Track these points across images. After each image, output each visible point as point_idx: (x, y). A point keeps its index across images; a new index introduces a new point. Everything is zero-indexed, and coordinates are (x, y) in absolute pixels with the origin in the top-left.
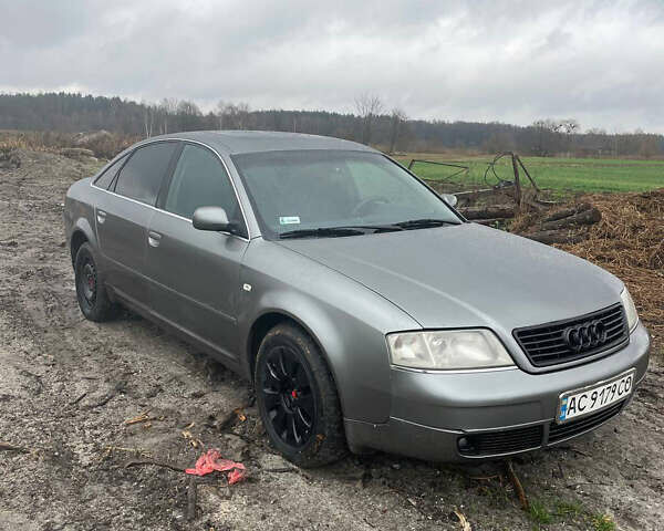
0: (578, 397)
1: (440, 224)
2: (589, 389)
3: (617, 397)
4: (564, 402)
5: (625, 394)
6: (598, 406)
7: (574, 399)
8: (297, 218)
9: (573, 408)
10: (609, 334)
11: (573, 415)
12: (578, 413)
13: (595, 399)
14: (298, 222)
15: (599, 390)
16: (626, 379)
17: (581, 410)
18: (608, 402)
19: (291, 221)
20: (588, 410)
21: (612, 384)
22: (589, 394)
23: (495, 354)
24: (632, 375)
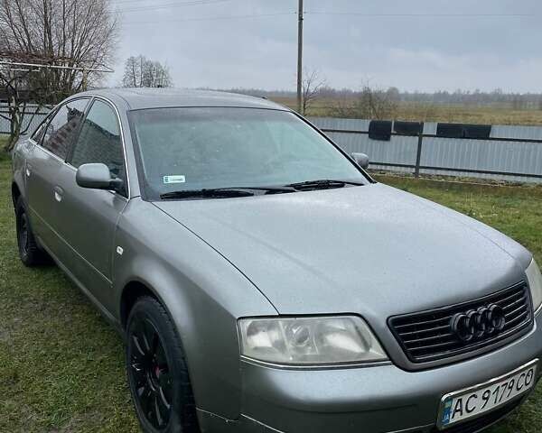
0: (465, 399)
1: (341, 185)
2: (480, 388)
3: (515, 393)
4: (447, 405)
5: (525, 389)
6: (491, 405)
7: (460, 400)
8: (183, 177)
9: (461, 410)
10: (508, 319)
11: (458, 417)
12: (466, 416)
13: (487, 399)
14: (184, 181)
15: (492, 389)
16: (526, 372)
17: (469, 412)
18: (503, 401)
19: (176, 180)
20: (478, 411)
21: (509, 381)
22: (480, 394)
23: (367, 346)
24: (534, 368)
